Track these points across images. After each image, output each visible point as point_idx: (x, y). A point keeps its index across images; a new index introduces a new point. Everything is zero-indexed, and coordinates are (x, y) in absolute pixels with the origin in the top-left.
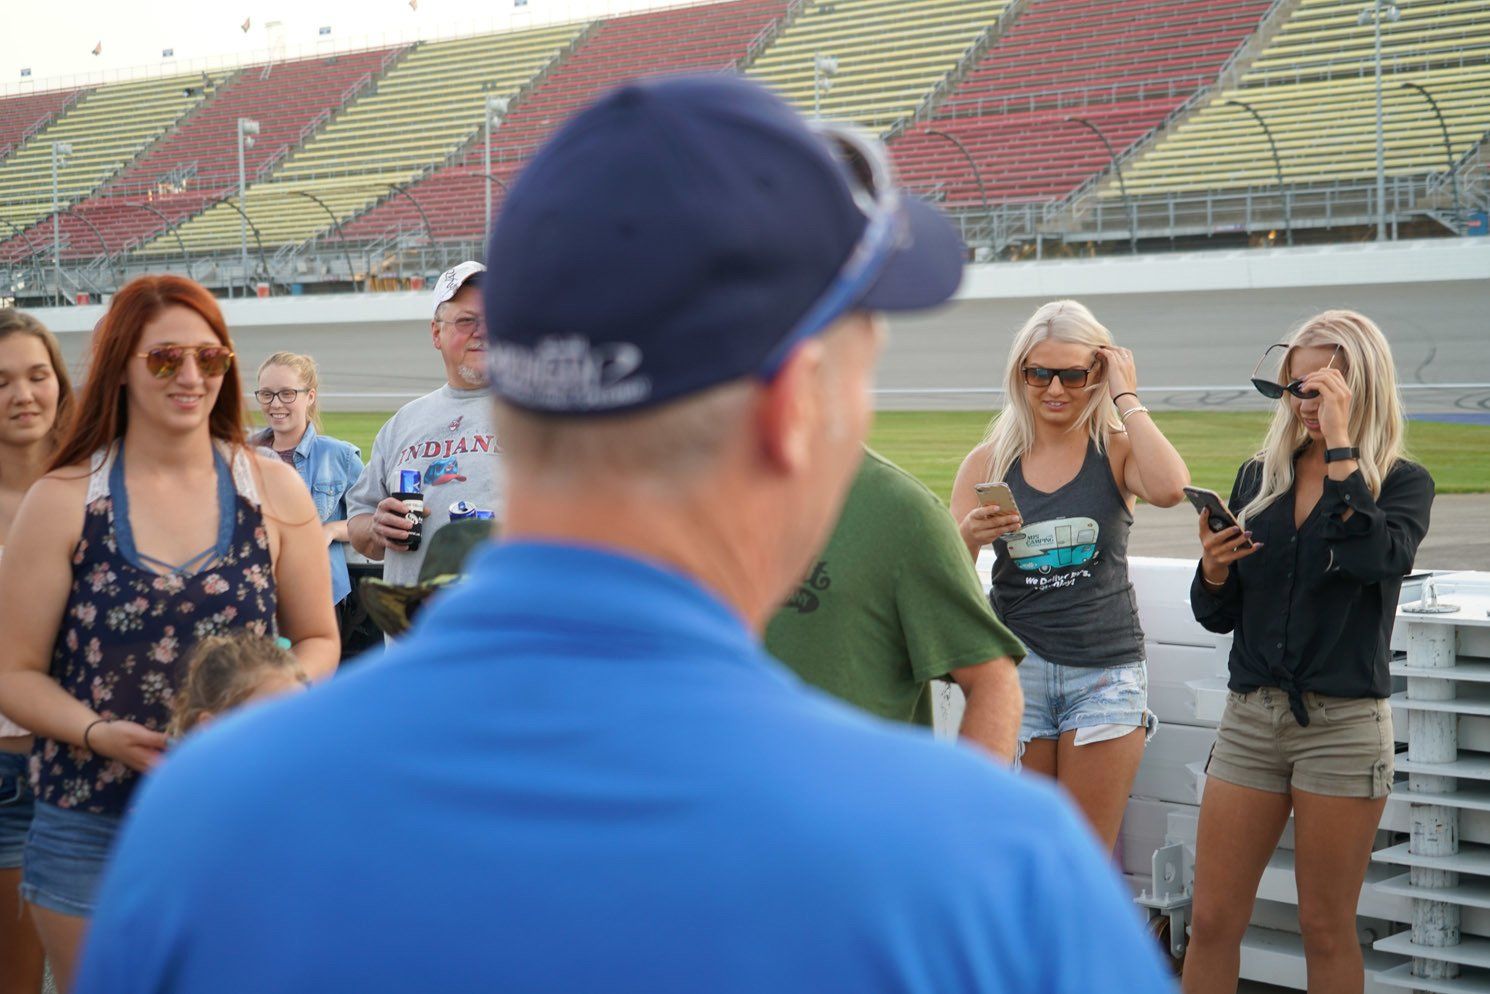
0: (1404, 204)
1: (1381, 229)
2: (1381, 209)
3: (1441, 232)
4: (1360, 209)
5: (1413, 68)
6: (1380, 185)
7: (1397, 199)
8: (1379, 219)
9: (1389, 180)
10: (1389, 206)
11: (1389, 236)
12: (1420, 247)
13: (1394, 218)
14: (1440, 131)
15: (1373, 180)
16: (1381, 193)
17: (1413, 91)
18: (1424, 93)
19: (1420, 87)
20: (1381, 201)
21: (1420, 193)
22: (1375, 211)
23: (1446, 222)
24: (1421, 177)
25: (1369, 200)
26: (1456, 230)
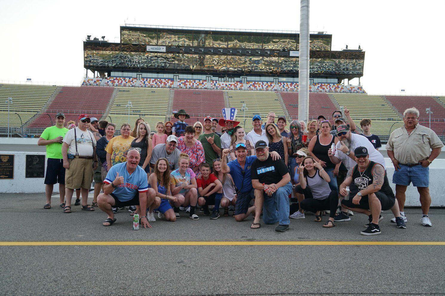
0: (13, 132)
1: (8, 135)
2: (8, 132)
3: (20, 137)
4: (5, 132)
5: (17, 111)
6: (9, 129)
7: (12, 131)
8: (8, 134)
9: (10, 128)
10: (10, 132)
11: (10, 137)
12: (16, 139)
13: (11, 134)
14: (21, 121)
15: (7, 128)
16: (8, 130)
17: (17, 115)
18: (18, 115)
19: (18, 114)
20: (9, 131)
21: (15, 130)
22: (7, 132)
23: (20, 135)
24: (15, 128)
25: (6, 131)
26: (22, 137)
